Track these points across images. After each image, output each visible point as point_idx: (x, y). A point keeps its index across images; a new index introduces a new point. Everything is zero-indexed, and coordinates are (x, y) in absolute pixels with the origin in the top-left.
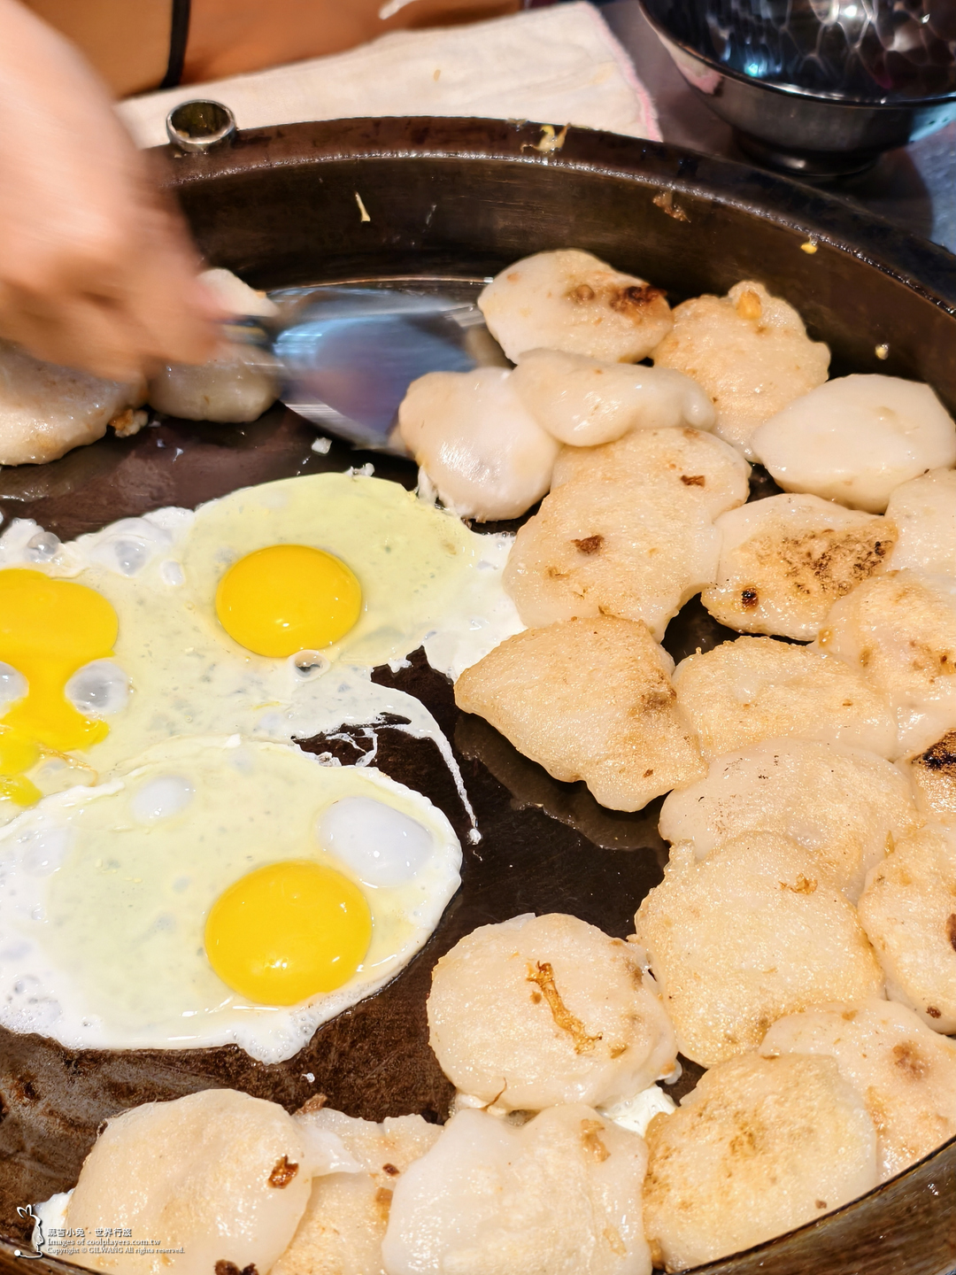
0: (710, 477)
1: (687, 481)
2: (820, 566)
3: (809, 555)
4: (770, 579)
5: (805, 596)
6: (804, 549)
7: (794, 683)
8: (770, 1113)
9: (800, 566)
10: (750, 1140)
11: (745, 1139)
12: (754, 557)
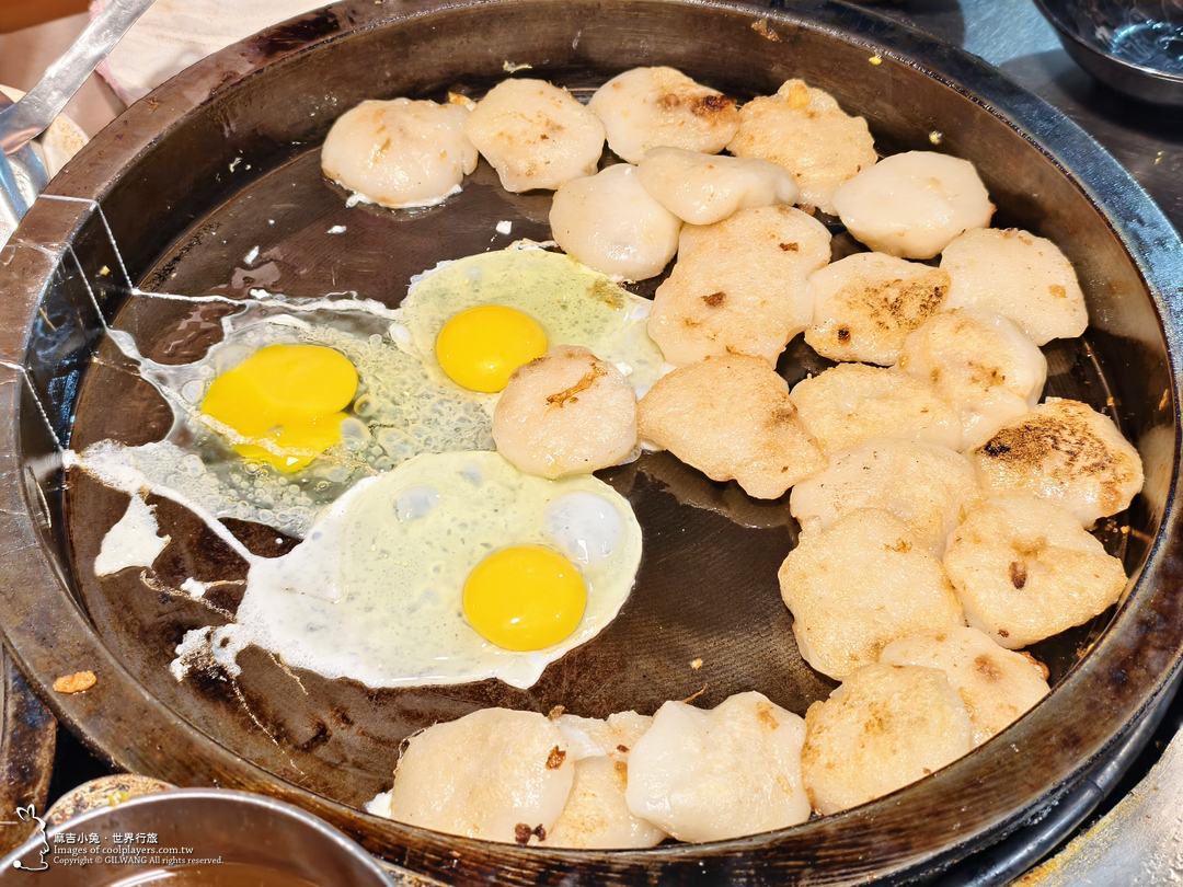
0: (802, 245)
1: (784, 247)
2: (895, 308)
3: (886, 300)
4: (858, 320)
5: (885, 331)
6: (882, 296)
7: (884, 397)
8: (895, 705)
9: (880, 308)
10: (879, 723)
11: (876, 722)
12: (845, 304)
